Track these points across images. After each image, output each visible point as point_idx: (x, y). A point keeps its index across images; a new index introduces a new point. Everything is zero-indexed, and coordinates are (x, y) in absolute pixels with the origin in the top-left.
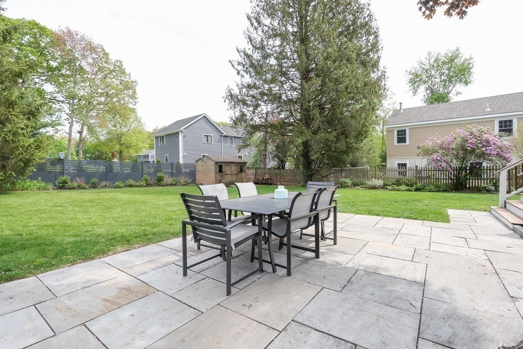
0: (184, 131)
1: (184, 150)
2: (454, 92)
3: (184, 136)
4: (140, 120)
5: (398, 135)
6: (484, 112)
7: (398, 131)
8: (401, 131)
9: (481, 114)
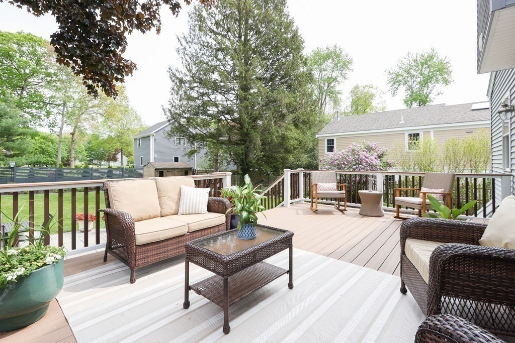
0: (154, 134)
1: (155, 152)
2: (435, 91)
3: (155, 140)
4: (140, 119)
5: (328, 144)
6: (398, 125)
7: (328, 140)
8: (330, 140)
9: (394, 127)
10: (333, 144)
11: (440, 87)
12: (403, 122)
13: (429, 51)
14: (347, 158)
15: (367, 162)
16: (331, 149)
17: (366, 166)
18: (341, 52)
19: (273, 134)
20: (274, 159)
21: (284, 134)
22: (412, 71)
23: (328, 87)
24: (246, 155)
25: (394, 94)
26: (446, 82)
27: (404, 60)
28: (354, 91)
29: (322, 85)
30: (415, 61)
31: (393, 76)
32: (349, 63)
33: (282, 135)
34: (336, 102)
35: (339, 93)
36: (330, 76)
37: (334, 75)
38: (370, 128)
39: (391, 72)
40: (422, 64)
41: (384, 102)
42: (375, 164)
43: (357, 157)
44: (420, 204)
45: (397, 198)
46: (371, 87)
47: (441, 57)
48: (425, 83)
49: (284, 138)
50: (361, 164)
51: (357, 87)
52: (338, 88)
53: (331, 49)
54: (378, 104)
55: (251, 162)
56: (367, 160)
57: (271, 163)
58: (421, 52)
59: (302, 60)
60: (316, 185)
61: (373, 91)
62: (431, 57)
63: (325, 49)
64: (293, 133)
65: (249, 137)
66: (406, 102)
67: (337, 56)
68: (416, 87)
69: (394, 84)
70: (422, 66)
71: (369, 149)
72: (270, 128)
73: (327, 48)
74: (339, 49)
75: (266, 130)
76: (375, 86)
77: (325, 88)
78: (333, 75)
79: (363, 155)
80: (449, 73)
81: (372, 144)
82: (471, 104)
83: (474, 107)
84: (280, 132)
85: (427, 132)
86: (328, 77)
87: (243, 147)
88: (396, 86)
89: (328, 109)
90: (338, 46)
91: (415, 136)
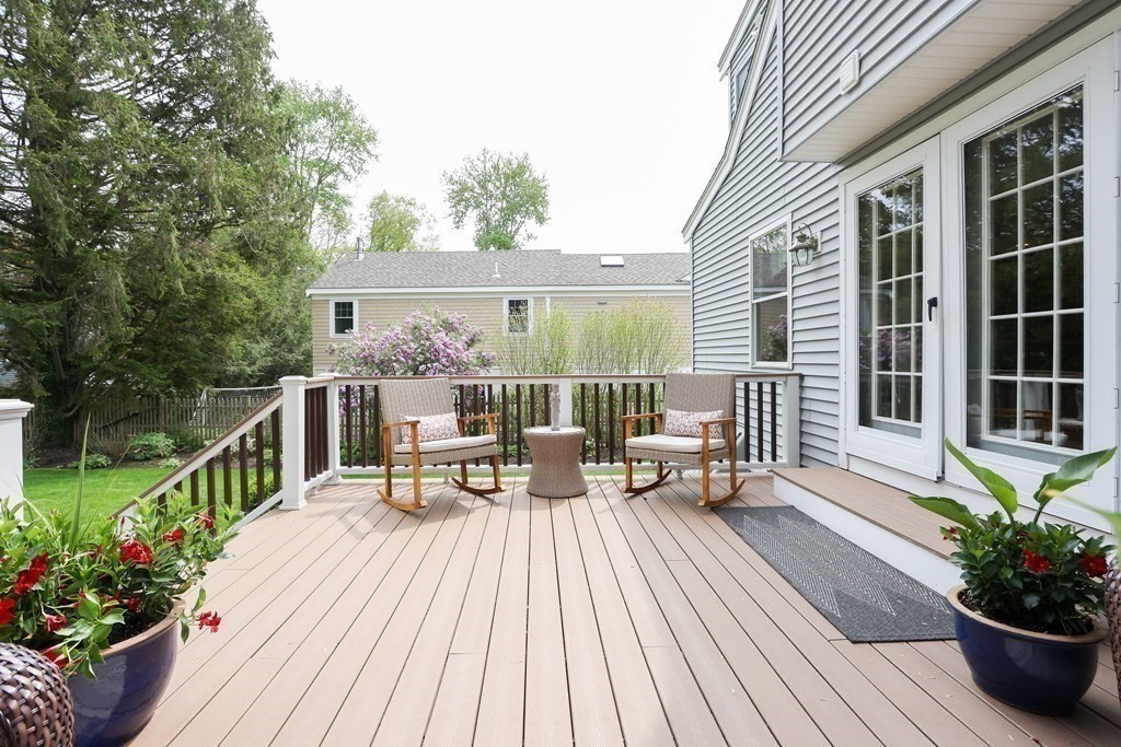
2: (523, 231)
5: (337, 314)
6: (489, 280)
7: (337, 304)
8: (344, 304)
9: (483, 284)
10: (351, 314)
11: (530, 224)
12: (498, 276)
13: (521, 156)
14: (405, 347)
15: (449, 355)
16: (344, 324)
17: (447, 364)
18: (351, 108)
19: (175, 274)
20: (177, 349)
21: (210, 278)
22: (490, 186)
23: (320, 182)
24: (66, 334)
25: (458, 223)
26: (541, 220)
27: (476, 162)
28: (378, 204)
29: (305, 175)
30: (496, 168)
31: (455, 187)
32: (369, 140)
33: (207, 279)
34: (340, 223)
35: (347, 203)
36: (324, 158)
37: (335, 156)
38: (435, 283)
39: (455, 178)
40: (507, 177)
41: (436, 238)
42: (465, 360)
43: (428, 343)
44: (699, 453)
45: (632, 441)
46: (411, 204)
47: (538, 174)
48: (511, 211)
49: (211, 286)
50: (438, 360)
51: (383, 198)
52: (344, 189)
53: (328, 96)
54: (424, 240)
55: (89, 359)
56: (449, 351)
57: (166, 359)
58: (506, 155)
59: (267, 83)
60: (414, 425)
61: (417, 214)
62: (522, 168)
63: (312, 88)
64: (241, 275)
65: (77, 276)
66: (478, 243)
67: (344, 115)
68: (495, 217)
69: (459, 203)
70: (507, 181)
71: (449, 327)
72: (166, 253)
73: (318, 90)
74: (348, 102)
75: (146, 257)
76: (419, 202)
77: (313, 184)
78: (331, 158)
79: (439, 339)
80: (544, 203)
81: (453, 317)
82: (598, 257)
83: (605, 261)
84: (199, 270)
85: (540, 300)
86: (320, 159)
87: (55, 307)
88: (461, 208)
89: (318, 235)
90: (345, 93)
91: (516, 305)
